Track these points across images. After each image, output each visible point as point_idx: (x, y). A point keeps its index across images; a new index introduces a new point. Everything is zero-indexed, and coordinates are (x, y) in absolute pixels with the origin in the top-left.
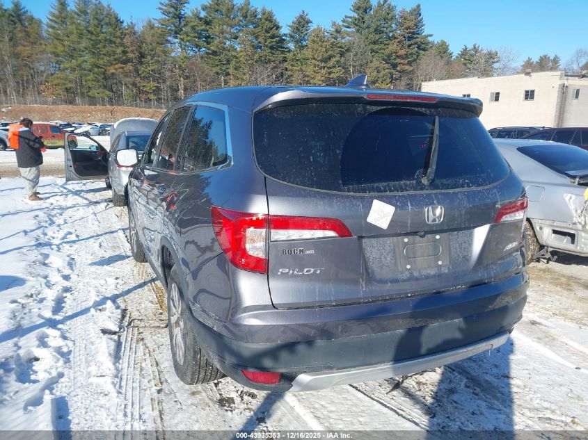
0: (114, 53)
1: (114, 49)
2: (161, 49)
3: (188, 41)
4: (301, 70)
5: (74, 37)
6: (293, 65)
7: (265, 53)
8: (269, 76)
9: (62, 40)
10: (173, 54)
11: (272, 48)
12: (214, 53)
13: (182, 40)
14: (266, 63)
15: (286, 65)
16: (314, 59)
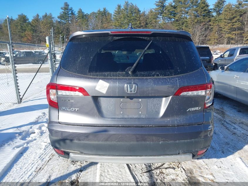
0: (136, 24)
1: (136, 22)
2: (155, 20)
3: (166, 16)
4: (218, 25)
5: (122, 19)
6: (214, 23)
7: (200, 18)
8: (201, 29)
9: (118, 20)
10: (160, 22)
11: (204, 16)
12: (177, 20)
13: (163, 16)
14: (200, 23)
15: (210, 23)
16: (225, 19)
